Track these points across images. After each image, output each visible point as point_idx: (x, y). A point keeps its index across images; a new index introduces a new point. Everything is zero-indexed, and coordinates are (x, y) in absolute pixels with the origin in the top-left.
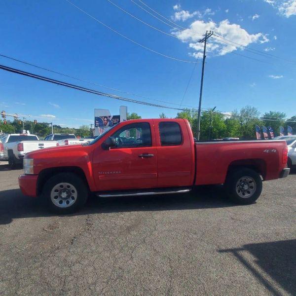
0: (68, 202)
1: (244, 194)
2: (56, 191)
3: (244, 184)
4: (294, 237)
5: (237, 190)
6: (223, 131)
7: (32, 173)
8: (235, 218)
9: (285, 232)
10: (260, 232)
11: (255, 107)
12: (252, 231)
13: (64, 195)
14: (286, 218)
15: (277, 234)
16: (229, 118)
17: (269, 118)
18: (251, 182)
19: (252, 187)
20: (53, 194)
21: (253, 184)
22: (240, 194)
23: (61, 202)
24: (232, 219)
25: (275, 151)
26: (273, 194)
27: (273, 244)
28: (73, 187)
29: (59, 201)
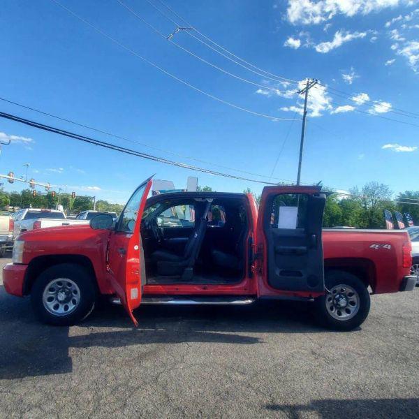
0: (66, 308)
1: (340, 314)
2: (51, 290)
3: (340, 297)
4: (411, 394)
5: (328, 307)
6: (337, 217)
7: (21, 262)
8: (318, 352)
9: (397, 385)
10: (353, 380)
11: (385, 184)
12: (340, 377)
13: (62, 296)
14: (406, 360)
15: (382, 387)
16: (346, 198)
17: (406, 201)
18: (351, 294)
19: (353, 303)
20: (47, 294)
21: (354, 298)
22: (334, 313)
23: (56, 307)
24: (313, 353)
25: (389, 247)
26: (394, 317)
27: (369, 403)
28: (75, 286)
29: (54, 304)
